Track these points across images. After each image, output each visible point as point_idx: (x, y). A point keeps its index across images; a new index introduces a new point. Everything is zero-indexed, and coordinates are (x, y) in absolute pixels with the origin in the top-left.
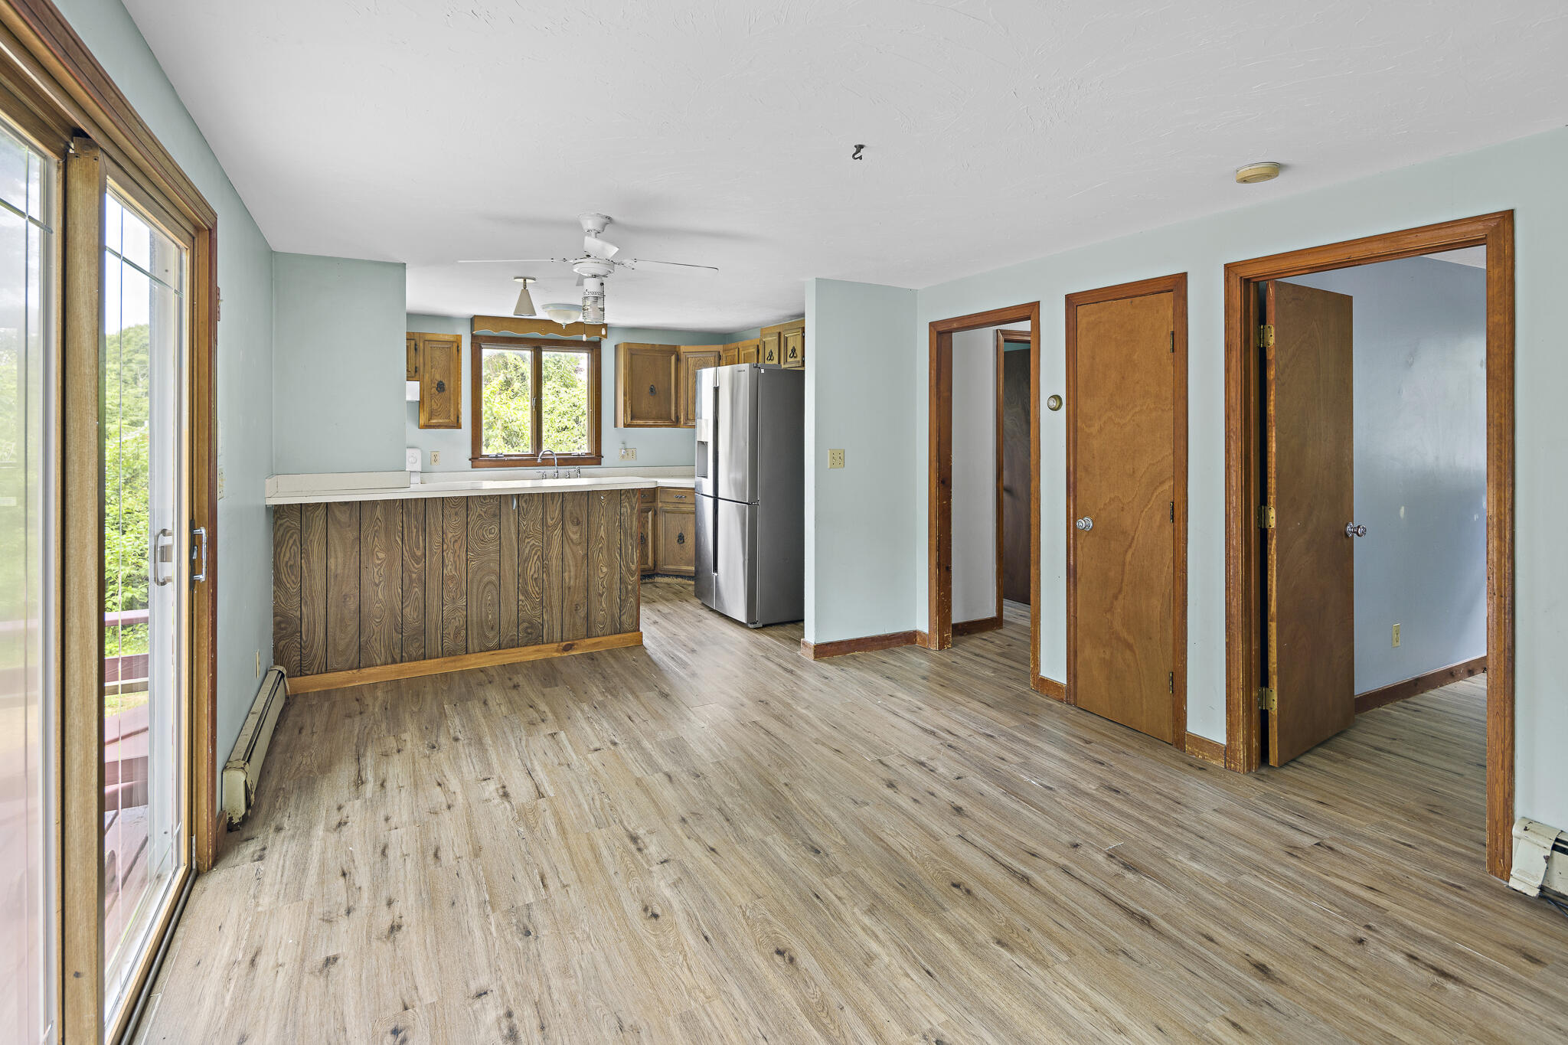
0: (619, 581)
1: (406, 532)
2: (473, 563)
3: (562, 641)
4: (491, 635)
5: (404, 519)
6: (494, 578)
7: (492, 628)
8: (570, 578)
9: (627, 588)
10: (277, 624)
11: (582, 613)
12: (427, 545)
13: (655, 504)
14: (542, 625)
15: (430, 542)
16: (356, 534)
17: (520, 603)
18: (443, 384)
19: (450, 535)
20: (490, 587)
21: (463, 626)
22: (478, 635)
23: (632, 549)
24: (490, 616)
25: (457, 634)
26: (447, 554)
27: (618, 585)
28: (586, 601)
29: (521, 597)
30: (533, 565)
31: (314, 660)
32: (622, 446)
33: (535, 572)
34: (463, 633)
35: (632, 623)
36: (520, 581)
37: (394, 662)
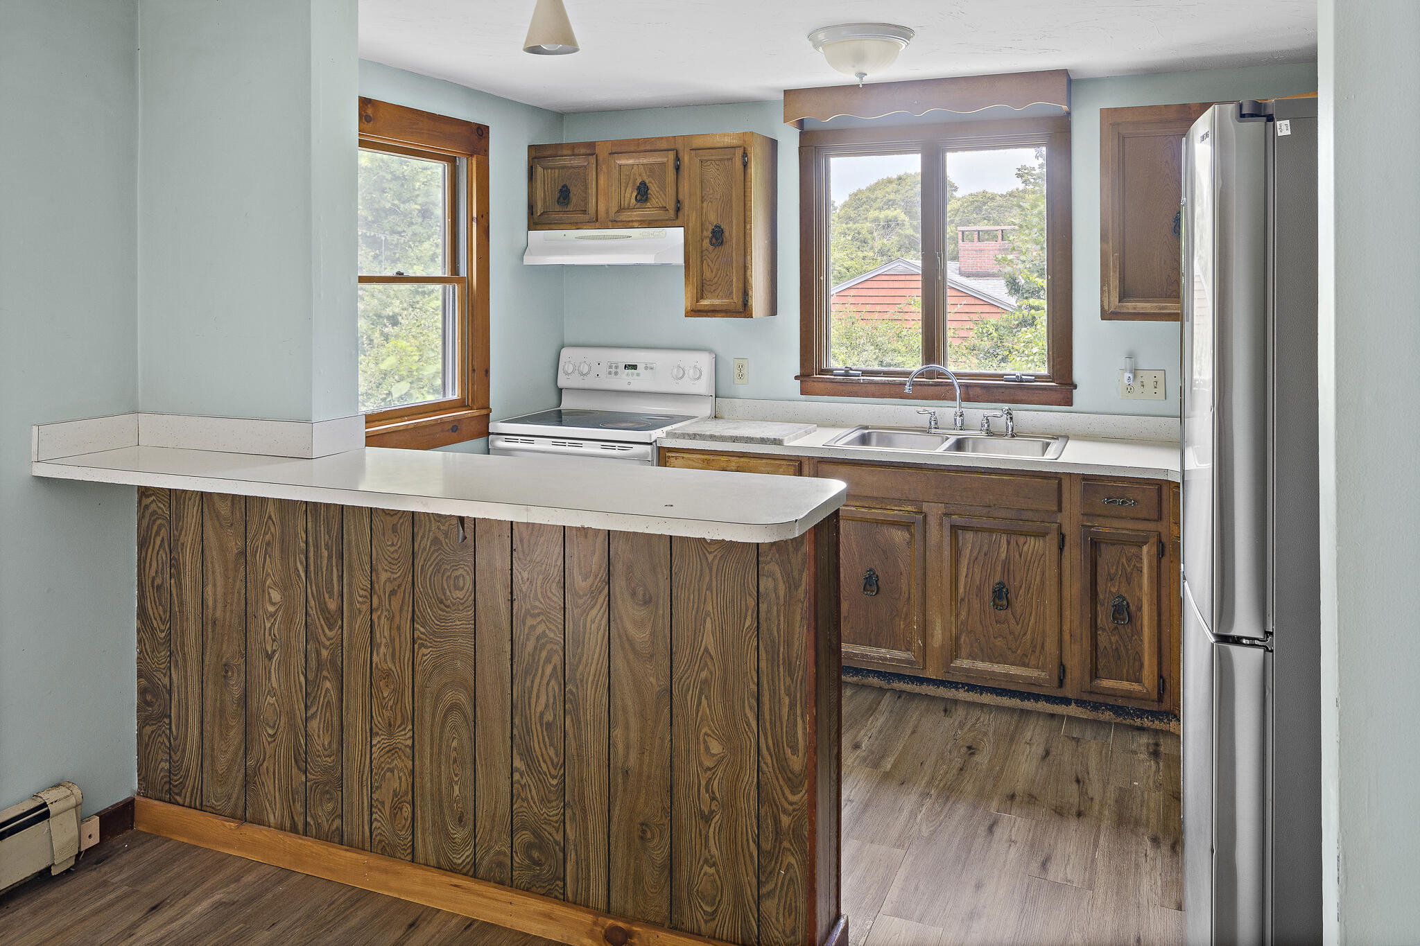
0: (754, 793)
1: (311, 555)
2: (425, 651)
3: (608, 912)
4: (459, 834)
5: (309, 525)
6: (463, 698)
7: (460, 820)
8: (627, 747)
9: (777, 821)
10: (142, 692)
11: (658, 851)
12: (345, 590)
13: (1161, 527)
14: (564, 850)
15: (350, 585)
16: (240, 543)
17: (516, 776)
18: (722, 232)
19: (384, 576)
20: (454, 718)
21: (406, 793)
22: (433, 825)
23: (792, 706)
24: (456, 788)
25: (396, 809)
26: (379, 618)
27: (753, 803)
28: (667, 821)
29: (518, 763)
30: (543, 688)
31: (186, 777)
32: (1122, 362)
33: (547, 706)
34: (407, 810)
35: (793, 932)
36: (516, 721)
37: (294, 829)
